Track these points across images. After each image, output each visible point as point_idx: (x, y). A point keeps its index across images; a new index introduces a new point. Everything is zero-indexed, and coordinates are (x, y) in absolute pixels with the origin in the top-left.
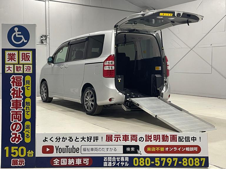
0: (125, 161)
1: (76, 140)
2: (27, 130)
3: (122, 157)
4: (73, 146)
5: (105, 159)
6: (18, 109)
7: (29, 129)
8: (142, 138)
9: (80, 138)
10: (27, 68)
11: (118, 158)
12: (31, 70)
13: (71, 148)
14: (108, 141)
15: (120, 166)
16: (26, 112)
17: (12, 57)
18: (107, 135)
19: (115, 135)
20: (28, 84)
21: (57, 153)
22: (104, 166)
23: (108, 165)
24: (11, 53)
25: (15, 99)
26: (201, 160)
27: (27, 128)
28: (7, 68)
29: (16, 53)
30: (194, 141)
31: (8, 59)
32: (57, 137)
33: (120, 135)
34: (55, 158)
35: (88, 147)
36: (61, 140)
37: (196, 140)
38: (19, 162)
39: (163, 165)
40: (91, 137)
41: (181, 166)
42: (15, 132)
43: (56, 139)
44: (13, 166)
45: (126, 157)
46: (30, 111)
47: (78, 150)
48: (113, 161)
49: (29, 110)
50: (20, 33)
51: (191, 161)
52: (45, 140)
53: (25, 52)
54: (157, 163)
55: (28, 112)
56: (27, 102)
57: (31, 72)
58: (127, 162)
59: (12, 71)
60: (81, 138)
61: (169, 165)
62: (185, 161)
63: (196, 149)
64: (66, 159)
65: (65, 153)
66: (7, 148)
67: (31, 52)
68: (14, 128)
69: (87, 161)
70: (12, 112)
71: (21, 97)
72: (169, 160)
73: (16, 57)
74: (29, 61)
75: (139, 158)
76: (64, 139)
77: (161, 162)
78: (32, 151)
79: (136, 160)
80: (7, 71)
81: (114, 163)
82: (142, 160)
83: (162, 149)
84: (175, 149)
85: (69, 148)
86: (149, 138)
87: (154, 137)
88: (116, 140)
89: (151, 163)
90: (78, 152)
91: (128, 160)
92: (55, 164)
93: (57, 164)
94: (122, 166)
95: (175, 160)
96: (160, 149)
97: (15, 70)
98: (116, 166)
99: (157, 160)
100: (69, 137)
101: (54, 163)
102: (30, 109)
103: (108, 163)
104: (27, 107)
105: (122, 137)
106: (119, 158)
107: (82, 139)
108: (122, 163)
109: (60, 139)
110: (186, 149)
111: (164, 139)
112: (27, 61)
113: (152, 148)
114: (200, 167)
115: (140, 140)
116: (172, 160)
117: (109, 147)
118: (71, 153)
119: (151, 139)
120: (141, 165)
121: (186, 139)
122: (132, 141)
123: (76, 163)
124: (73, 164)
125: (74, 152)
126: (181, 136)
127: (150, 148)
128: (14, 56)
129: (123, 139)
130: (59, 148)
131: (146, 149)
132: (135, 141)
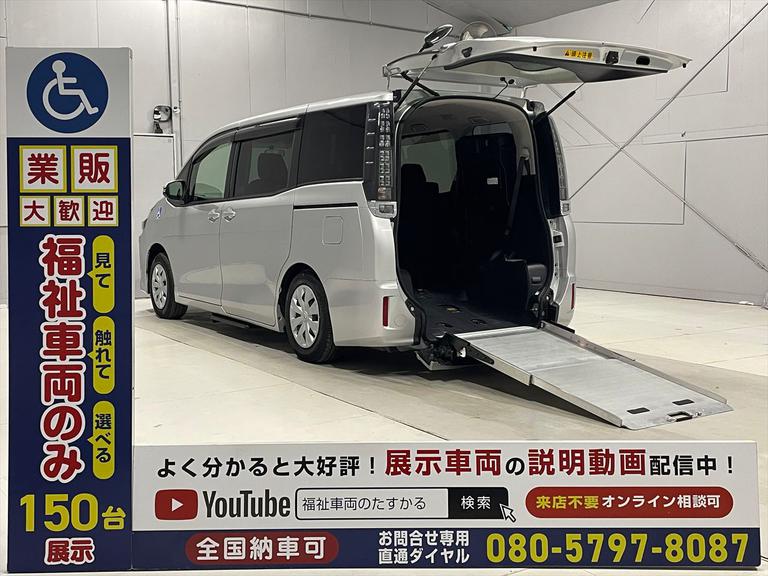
0: (457, 544)
1: (279, 470)
2: (103, 432)
3: (444, 529)
4: (267, 492)
5: (384, 538)
6: (68, 357)
7: (110, 428)
8: (518, 463)
9: (291, 463)
10: (98, 208)
11: (431, 533)
12: (115, 215)
13: (260, 499)
14: (394, 474)
15: (439, 563)
16: (97, 367)
17: (43, 169)
18: (389, 452)
19: (419, 452)
20: (105, 267)
21: (209, 515)
22: (381, 562)
23: (393, 559)
24: (40, 155)
25: (58, 321)
26: (734, 542)
27: (101, 428)
28: (26, 207)
29: (59, 152)
30: (707, 473)
31: (30, 174)
32: (209, 459)
33: (437, 452)
34: (203, 534)
35: (322, 495)
36: (224, 468)
37: (714, 468)
38: (72, 548)
39: (595, 559)
40: (334, 459)
41: (660, 562)
42: (57, 440)
43: (205, 465)
44: (52, 563)
45: (458, 532)
46: (112, 363)
47: (285, 504)
48: (412, 544)
49: (109, 360)
50: (73, 80)
51: (696, 543)
52: (165, 472)
53: (94, 150)
54: (573, 552)
55: (104, 367)
56: (99, 333)
57: (114, 223)
58: (464, 547)
59: (43, 219)
60: (296, 463)
61: (617, 559)
62: (673, 547)
63: (715, 500)
64: (243, 539)
65: (239, 516)
66: (28, 501)
67: (112, 151)
68: (54, 425)
69: (317, 547)
70: (46, 368)
71: (80, 314)
72: (617, 542)
73: (60, 168)
74: (108, 181)
75: (506, 533)
76: (234, 466)
77: (588, 549)
78: (119, 509)
79: (496, 543)
80: (26, 219)
81: (415, 551)
82: (517, 542)
83: (591, 502)
84: (640, 499)
85: (253, 500)
86: (543, 463)
87: (561, 459)
88: (424, 469)
89: (550, 550)
90: (285, 512)
91: (467, 540)
92: (205, 555)
93: (211, 555)
94: (447, 562)
95: (638, 541)
96: (582, 500)
97: (58, 215)
98: (424, 564)
99: (573, 541)
100: (253, 460)
101: (200, 552)
102: (112, 356)
103: (393, 553)
104: (100, 351)
105: (445, 458)
106: (435, 535)
107: (300, 465)
108: (445, 553)
109: (220, 464)
110: (677, 500)
111: (597, 465)
112: (100, 181)
113: (554, 498)
114: (730, 564)
115: (511, 468)
116: (628, 540)
117: (398, 494)
118: (261, 516)
119: (552, 467)
120: (513, 557)
121: (679, 465)
122: (482, 472)
123: (278, 554)
124: (269, 558)
125: (271, 512)
126: (660, 455)
127: (548, 498)
128: (52, 165)
129: (449, 465)
130: (215, 499)
131: (531, 500)
132: (491, 472)
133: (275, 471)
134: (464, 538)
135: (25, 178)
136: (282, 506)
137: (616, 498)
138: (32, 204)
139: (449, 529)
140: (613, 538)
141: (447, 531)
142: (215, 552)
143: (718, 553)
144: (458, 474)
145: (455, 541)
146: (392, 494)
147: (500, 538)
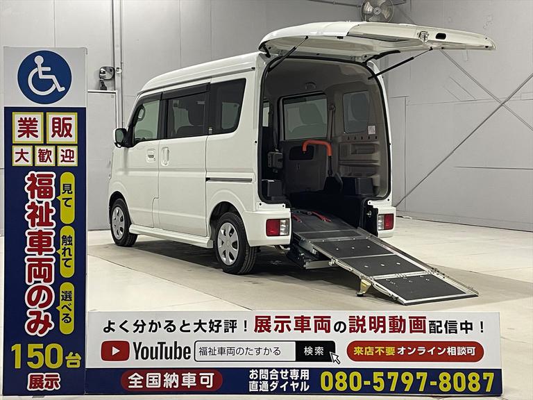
0: (301, 378)
1: (183, 329)
2: (66, 303)
3: (293, 369)
4: (176, 343)
5: (252, 374)
6: (44, 253)
7: (71, 300)
8: (342, 324)
9: (192, 324)
10: (64, 154)
11: (284, 371)
12: (75, 159)
13: (171, 348)
14: (261, 331)
15: (289, 391)
16: (63, 259)
17: (28, 128)
18: (257, 317)
19: (277, 317)
20: (69, 193)
21: (137, 358)
22: (250, 390)
23: (259, 388)
24: (26, 118)
25: (37, 229)
26: (485, 378)
27: (65, 300)
28: (16, 153)
29: (39, 117)
30: (467, 332)
31: (19, 131)
32: (137, 321)
33: (289, 317)
34: (132, 371)
35: (212, 345)
36: (147, 327)
37: (471, 329)
38: (46, 380)
39: (393, 389)
40: (220, 321)
41: (435, 392)
42: (36, 308)
43: (135, 325)
44: (32, 390)
45: (302, 370)
46: (73, 257)
47: (187, 350)
48: (271, 378)
49: (70, 255)
50: (49, 69)
51: (459, 378)
52: (109, 329)
53: (61, 116)
55: (67, 260)
56: (64, 237)
57: (75, 164)
58: (306, 380)
59: (28, 161)
60: (195, 324)
61: (407, 389)
62: (444, 382)
63: (472, 350)
64: (159, 374)
65: (156, 358)
66: (17, 348)
67: (74, 116)
68: (34, 298)
69: (208, 380)
70: (29, 260)
71: (52, 224)
72: (407, 378)
73: (40, 127)
74: (71, 136)
75: (334, 371)
76: (154, 326)
77: (388, 383)
78: (77, 354)
79: (327, 378)
80: (16, 161)
81: (273, 383)
82: (341, 377)
83: (390, 351)
84: (422, 350)
85: (166, 348)
86: (358, 325)
87: (371, 323)
88: (280, 328)
89: (363, 383)
90: (187, 357)
91: (308, 376)
92: (133, 384)
93: (138, 384)
94: (294, 390)
95: (421, 377)
96: (384, 350)
97: (37, 159)
98: (279, 391)
99: (378, 377)
100: (166, 321)
101: (131, 382)
102: (73, 252)
103: (259, 384)
104: (65, 249)
105: (293, 321)
106: (287, 372)
107: (198, 326)
108: (293, 384)
109: (145, 325)
110: (447, 350)
111: (394, 327)
112: (65, 136)
113: (366, 348)
114: (482, 392)
115: (337, 328)
116: (415, 376)
117: (263, 345)
118: (171, 358)
119: (364, 327)
120: (338, 388)
121: (448, 327)
122: (318, 331)
123: (183, 385)
124: (176, 387)
125: (178, 356)
126: (436, 320)
127: (362, 348)
128: (34, 125)
129: (297, 326)
130: (141, 348)
131: (351, 349)
132: (324, 331)
133: (181, 329)
134: (306, 375)
135: (16, 133)
136: (185, 352)
137: (407, 349)
138: (20, 151)
139: (296, 369)
140: (404, 375)
141: (294, 370)
142: (140, 382)
143: (474, 386)
144: (302, 332)
145: (300, 376)
146: (258, 345)
147: (330, 375)
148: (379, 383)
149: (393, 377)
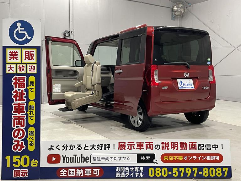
0: (140, 171)
2: (31, 137)
3: (136, 167)
4: (82, 155)
5: (117, 169)
6: (21, 113)
7: (33, 135)
8: (158, 146)
9: (89, 146)
10: (30, 68)
11: (132, 168)
12: (36, 70)
13: (80, 157)
14: (121, 149)
15: (134, 177)
16: (30, 116)
17: (14, 56)
18: (119, 143)
19: (128, 143)
20: (32, 86)
21: (64, 162)
22: (116, 177)
23: (120, 176)
24: (13, 51)
25: (17, 102)
26: (224, 170)
27: (31, 135)
28: (8, 67)
29: (19, 50)
30: (215, 149)
31: (9, 57)
32: (64, 145)
33: (134, 143)
34: (62, 168)
35: (99, 156)
36: (69, 148)
37: (217, 148)
38: (21, 172)
39: (182, 175)
40: (102, 145)
41: (201, 176)
42: (17, 139)
43: (63, 147)
44: (15, 177)
45: (140, 167)
46: (34, 115)
47: (87, 158)
48: (126, 171)
50: (23, 29)
51: (212, 171)
52: (51, 149)
53: (29, 50)
54: (175, 174)
55: (32, 116)
56: (30, 106)
57: (35, 72)
58: (142, 172)
59: (13, 71)
60: (91, 146)
61: (188, 176)
62: (205, 172)
63: (218, 158)
64: (74, 170)
65: (73, 162)
66: (8, 158)
67: (35, 50)
68: (16, 134)
69: (97, 172)
70: (14, 117)
71: (24, 100)
73: (19, 55)
75: (155, 167)
76: (72, 147)
77: (180, 173)
78: (36, 160)
79: (152, 171)
80: (8, 71)
81: (127, 173)
82: (158, 170)
83: (180, 158)
84: (195, 157)
85: (78, 157)
86: (166, 146)
87: (171, 145)
88: (130, 148)
89: (168, 173)
90: (87, 161)
91: (143, 170)
92: (62, 175)
93: (64, 174)
94: (137, 177)
95: (195, 170)
96: (178, 158)
97: (18, 70)
98: (129, 177)
99: (175, 170)
100: (77, 145)
101: (61, 174)
102: (34, 113)
103: (120, 174)
104: (31, 112)
105: (136, 145)
108: (136, 174)
110: (206, 158)
111: (182, 147)
112: (31, 59)
113: (169, 157)
114: (223, 177)
115: (156, 148)
116: (192, 170)
117: (122, 156)
118: (80, 162)
119: (168, 147)
120: (157, 175)
121: (207, 147)
122: (147, 149)
123: (85, 174)
124: (82, 175)
125: (83, 161)
126: (201, 144)
127: (167, 157)
128: (16, 54)
129: (137, 147)
130: (66, 157)
131: (162, 157)
132: (150, 149)
133: (84, 149)
134: (142, 169)
137: (188, 157)
138: (10, 66)
140: (187, 169)
141: (137, 167)
142: (66, 173)
143: (219, 174)
144: (140, 149)
145: (139, 170)
146: (120, 156)
147: (153, 169)
148: (175, 173)
149: (182, 170)
